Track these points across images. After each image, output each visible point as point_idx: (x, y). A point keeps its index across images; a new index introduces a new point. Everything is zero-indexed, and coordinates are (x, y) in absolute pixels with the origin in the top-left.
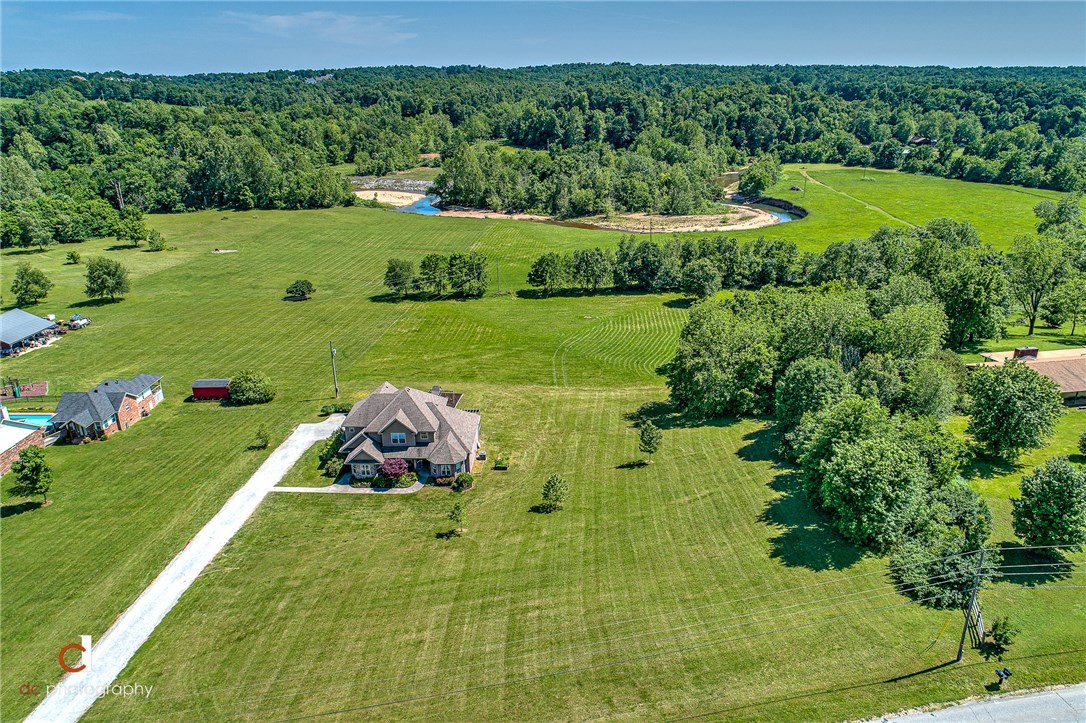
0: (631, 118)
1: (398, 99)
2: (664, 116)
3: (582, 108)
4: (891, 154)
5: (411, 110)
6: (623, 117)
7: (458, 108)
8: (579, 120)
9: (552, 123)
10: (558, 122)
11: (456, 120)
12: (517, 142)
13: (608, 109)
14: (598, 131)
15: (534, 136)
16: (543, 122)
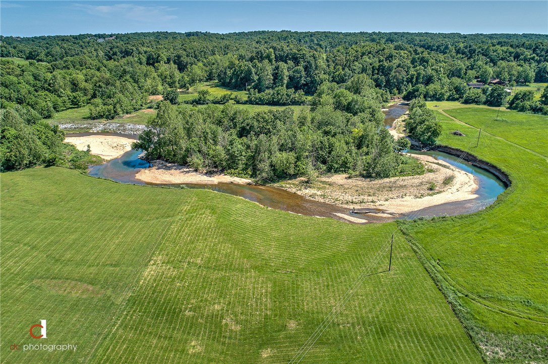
0: (306, 68)
1: (146, 52)
2: (328, 66)
3: (270, 61)
4: (499, 95)
5: (152, 61)
6: (300, 68)
7: (185, 59)
8: (269, 69)
9: (249, 72)
10: (253, 70)
11: (182, 68)
12: (224, 85)
13: (289, 61)
14: (282, 78)
15: (236, 81)
16: (242, 71)
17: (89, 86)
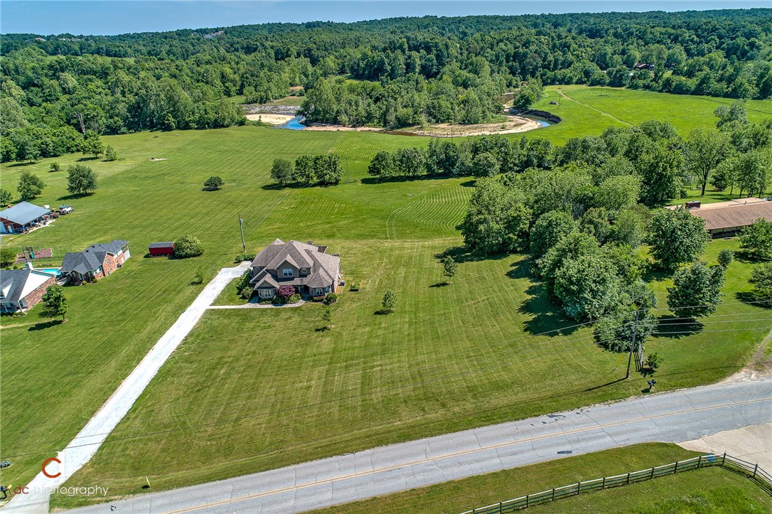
0: (438, 57)
1: (272, 47)
2: (461, 54)
3: (403, 51)
4: (621, 76)
5: (281, 55)
6: (432, 56)
7: (315, 53)
8: (402, 59)
9: (382, 62)
10: (386, 61)
11: (314, 62)
12: (357, 75)
13: (421, 51)
14: (415, 67)
15: (370, 72)
16: (375, 61)
17: (237, 77)
